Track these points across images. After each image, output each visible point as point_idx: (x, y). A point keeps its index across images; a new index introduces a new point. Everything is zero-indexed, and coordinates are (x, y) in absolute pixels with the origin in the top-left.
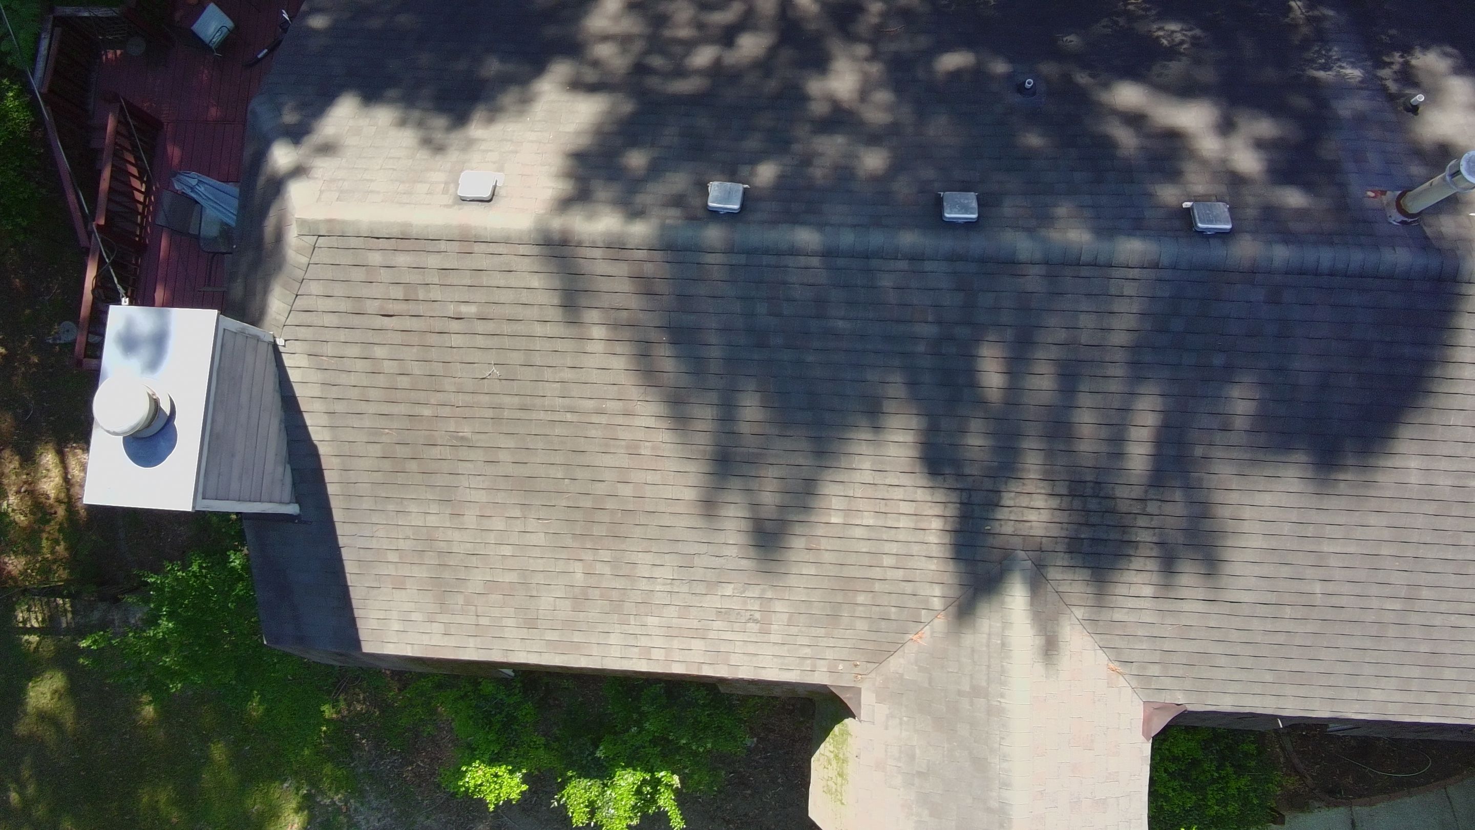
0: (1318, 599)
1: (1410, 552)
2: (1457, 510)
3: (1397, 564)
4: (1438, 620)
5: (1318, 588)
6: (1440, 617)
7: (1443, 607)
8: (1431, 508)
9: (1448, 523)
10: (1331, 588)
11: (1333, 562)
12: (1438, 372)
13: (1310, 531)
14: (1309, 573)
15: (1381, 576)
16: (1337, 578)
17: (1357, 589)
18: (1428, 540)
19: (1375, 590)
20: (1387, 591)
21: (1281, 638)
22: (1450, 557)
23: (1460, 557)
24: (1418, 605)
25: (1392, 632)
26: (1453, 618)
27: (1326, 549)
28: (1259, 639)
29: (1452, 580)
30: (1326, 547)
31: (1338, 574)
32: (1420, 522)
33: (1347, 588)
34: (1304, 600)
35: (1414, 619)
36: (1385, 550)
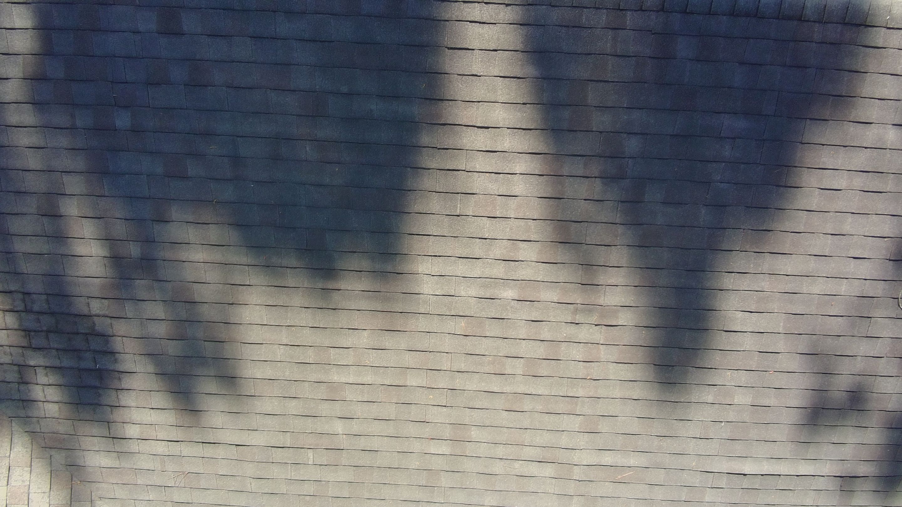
0: (344, 443)
1: (443, 382)
2: (493, 329)
3: (431, 398)
4: (498, 468)
5: (339, 427)
6: (500, 464)
7: (500, 451)
8: (461, 326)
9: (483, 346)
10: (355, 427)
11: (350, 394)
12: (425, 139)
13: (310, 356)
14: (325, 409)
15: (414, 413)
16: (359, 414)
17: (390, 429)
18: (463, 367)
19: (412, 430)
20: (427, 431)
21: (309, 489)
22: (495, 389)
23: (507, 389)
24: (470, 449)
25: (445, 481)
26: (517, 465)
27: (336, 378)
28: (283, 489)
29: (504, 418)
30: (336, 377)
31: (359, 410)
32: (448, 344)
33: (377, 428)
34: (325, 442)
35: (468, 465)
36: (413, 380)
